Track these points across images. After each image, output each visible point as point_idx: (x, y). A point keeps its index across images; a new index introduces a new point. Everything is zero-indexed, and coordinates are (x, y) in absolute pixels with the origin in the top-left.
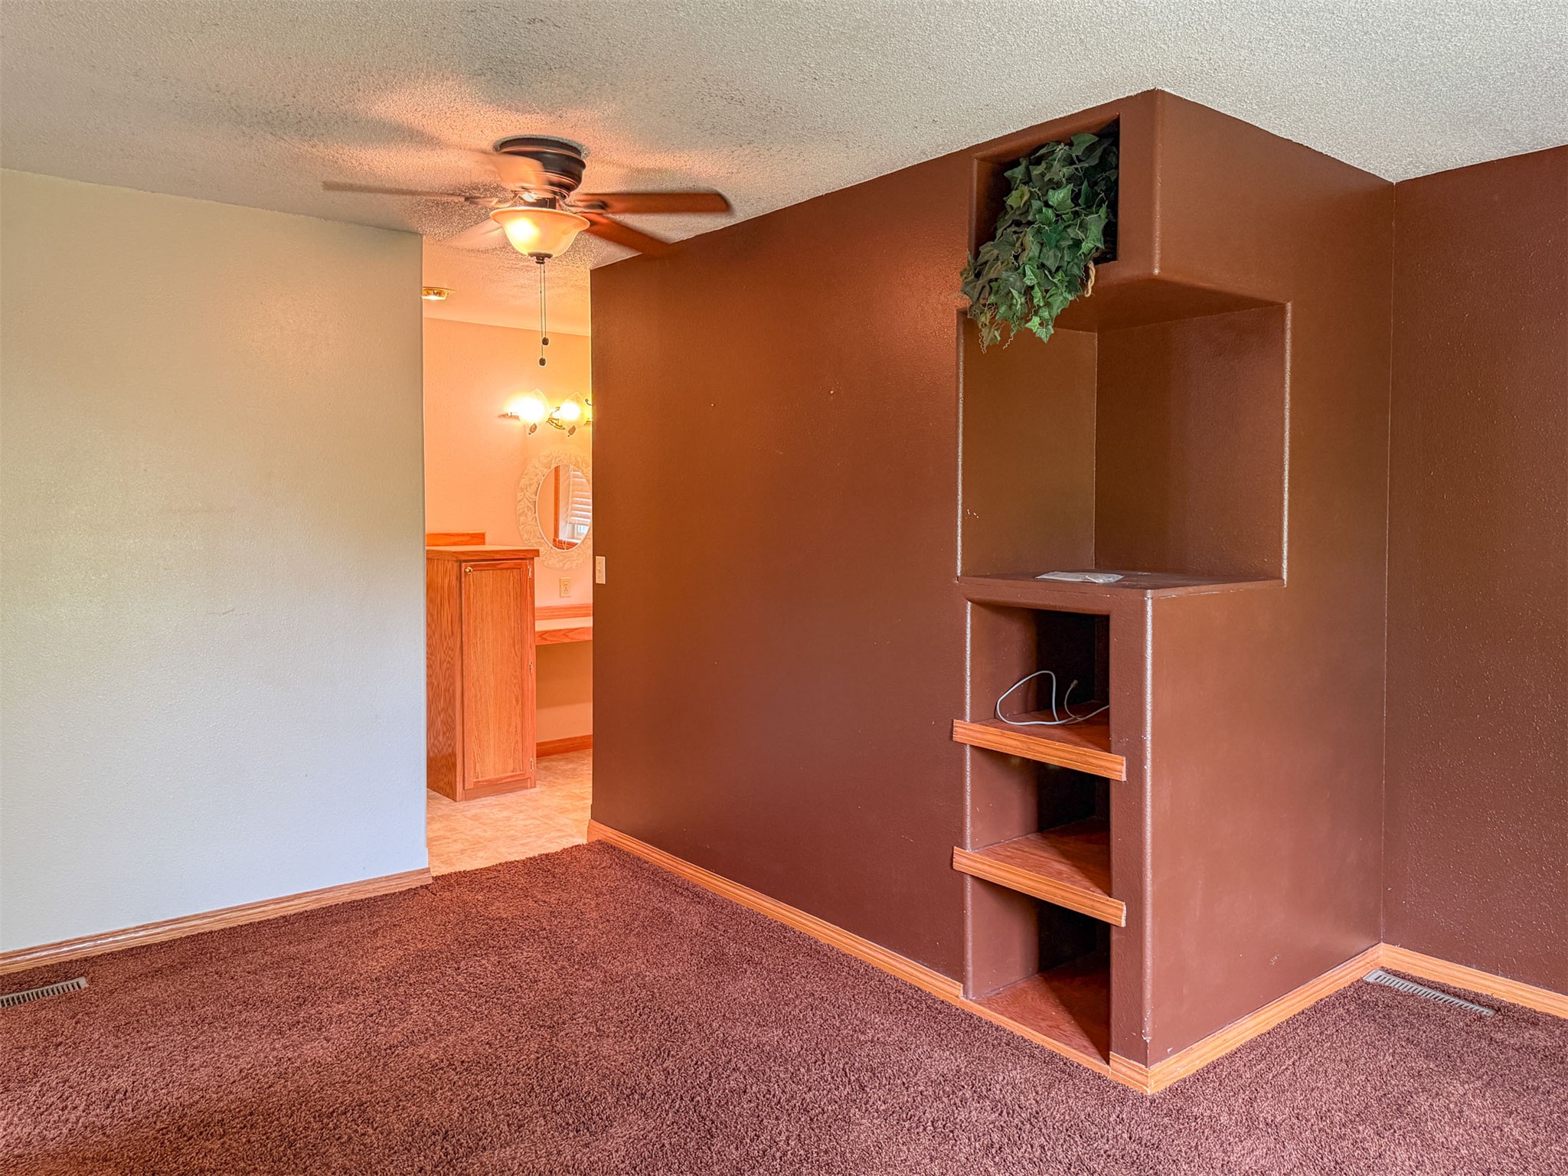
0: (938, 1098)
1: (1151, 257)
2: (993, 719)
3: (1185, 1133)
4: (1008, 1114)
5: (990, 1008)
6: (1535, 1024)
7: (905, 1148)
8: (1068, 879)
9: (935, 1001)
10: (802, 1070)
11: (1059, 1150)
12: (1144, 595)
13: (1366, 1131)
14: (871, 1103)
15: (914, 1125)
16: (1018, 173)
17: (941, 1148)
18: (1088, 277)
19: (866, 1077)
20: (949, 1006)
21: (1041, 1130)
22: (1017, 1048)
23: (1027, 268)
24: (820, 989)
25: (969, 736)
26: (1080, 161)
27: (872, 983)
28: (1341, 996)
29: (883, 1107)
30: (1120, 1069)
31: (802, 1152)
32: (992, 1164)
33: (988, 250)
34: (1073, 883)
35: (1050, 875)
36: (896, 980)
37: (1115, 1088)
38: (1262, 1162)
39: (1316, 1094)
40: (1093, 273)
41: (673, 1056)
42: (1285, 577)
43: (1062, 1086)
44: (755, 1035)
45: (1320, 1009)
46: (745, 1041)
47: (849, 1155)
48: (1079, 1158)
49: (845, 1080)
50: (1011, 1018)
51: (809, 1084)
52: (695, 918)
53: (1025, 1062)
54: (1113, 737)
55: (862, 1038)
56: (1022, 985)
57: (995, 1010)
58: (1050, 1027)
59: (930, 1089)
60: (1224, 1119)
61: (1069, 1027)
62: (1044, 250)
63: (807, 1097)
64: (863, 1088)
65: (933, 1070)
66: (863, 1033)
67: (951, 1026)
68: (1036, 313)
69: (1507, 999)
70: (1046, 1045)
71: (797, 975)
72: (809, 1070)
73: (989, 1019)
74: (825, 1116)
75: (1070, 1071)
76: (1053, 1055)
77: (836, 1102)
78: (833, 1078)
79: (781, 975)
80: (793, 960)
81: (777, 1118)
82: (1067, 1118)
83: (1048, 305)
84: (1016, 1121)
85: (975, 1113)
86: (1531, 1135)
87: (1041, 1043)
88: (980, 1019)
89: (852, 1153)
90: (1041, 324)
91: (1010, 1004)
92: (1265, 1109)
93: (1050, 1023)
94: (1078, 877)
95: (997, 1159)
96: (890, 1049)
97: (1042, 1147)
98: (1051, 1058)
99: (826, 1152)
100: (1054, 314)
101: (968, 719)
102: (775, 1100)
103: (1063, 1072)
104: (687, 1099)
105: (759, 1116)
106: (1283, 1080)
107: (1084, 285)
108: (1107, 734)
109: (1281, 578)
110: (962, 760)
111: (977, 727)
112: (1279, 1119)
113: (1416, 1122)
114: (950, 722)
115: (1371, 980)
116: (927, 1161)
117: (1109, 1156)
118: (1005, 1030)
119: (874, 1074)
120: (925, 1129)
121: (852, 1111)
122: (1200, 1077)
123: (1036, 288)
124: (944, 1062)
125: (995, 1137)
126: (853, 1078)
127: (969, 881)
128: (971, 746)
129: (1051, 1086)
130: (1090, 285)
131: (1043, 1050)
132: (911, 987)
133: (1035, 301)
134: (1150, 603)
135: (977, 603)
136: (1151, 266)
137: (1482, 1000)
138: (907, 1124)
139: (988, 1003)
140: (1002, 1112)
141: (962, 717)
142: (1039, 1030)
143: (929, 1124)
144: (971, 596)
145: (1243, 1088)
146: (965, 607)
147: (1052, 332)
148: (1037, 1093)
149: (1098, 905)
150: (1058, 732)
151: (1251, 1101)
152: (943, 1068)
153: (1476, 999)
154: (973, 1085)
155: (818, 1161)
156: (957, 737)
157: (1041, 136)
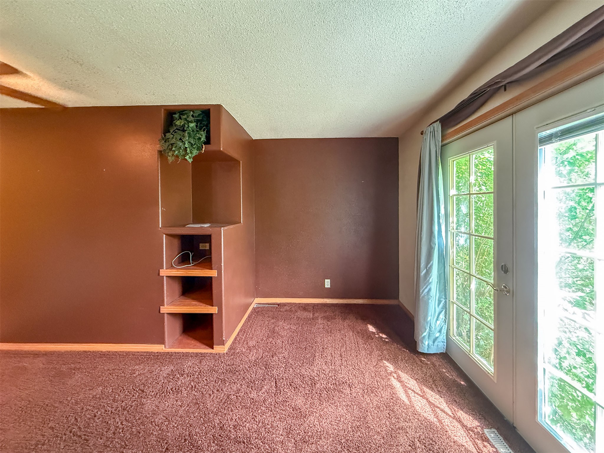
0: (169, 382)
1: (220, 145)
2: (172, 267)
3: (237, 357)
4: (192, 375)
5: (174, 348)
6: (285, 305)
7: (166, 402)
8: (199, 305)
9: (154, 353)
10: (117, 396)
11: (211, 378)
12: (221, 229)
13: (271, 339)
14: (148, 394)
15: (166, 394)
16: (176, 116)
17: (178, 396)
18: (203, 147)
19: (142, 387)
20: (160, 353)
21: (203, 375)
22: (186, 356)
23: (186, 142)
24: (111, 366)
25: (165, 273)
26: (196, 117)
27: (130, 356)
28: (252, 312)
29: (153, 393)
30: (218, 349)
31: (130, 424)
32: (195, 392)
33: (168, 135)
34: (201, 306)
35: (193, 306)
36: (138, 352)
37: (216, 354)
38: (256, 356)
39: (258, 336)
40: (204, 146)
41: (52, 420)
42: (242, 222)
43: (203, 361)
44: (90, 394)
45: (249, 317)
46: (86, 398)
47: (148, 415)
48: (217, 378)
49: (135, 392)
50: (182, 348)
51: (121, 400)
52: (39, 363)
53: (190, 359)
54: (213, 266)
55: (135, 375)
56: (180, 338)
57: (175, 348)
58: (193, 346)
59: (165, 380)
60: (244, 350)
61: (198, 344)
62: (190, 138)
63: (123, 404)
64: (143, 391)
65: (164, 374)
66: (134, 373)
67: (163, 358)
68: (188, 155)
69: (279, 302)
70: (194, 352)
71: (99, 366)
72: (119, 395)
73: (174, 351)
74: (133, 407)
75: (203, 355)
76: (197, 353)
77: (135, 401)
78: (130, 393)
79: (92, 368)
80: (95, 362)
81: (114, 418)
82: (209, 368)
83: (191, 153)
84: (196, 376)
85: (182, 380)
86: (295, 327)
87: (192, 352)
88: (172, 353)
89: (149, 414)
90: (189, 158)
91: (180, 344)
92: (251, 344)
93: (193, 345)
94: (201, 304)
95: (196, 390)
96: (147, 375)
97: (206, 380)
98: (197, 354)
99: (139, 419)
100: (193, 156)
101: (165, 268)
102: (110, 412)
103: (202, 356)
104: (68, 433)
105: (105, 422)
106: (251, 336)
107: (202, 150)
108: (211, 265)
109: (241, 223)
110: (163, 281)
111: (168, 270)
112: (254, 345)
113: (278, 333)
114: (158, 271)
115: (255, 307)
116: (175, 402)
117: (224, 373)
118: (180, 353)
119: (144, 385)
120: (170, 393)
121: (142, 400)
122: (234, 343)
123: (188, 148)
124: (167, 370)
125: (192, 384)
126: (137, 390)
127: (166, 315)
128: (166, 276)
129: (200, 362)
130: (203, 149)
131: (193, 353)
132: (145, 352)
133: (188, 151)
134: (222, 231)
135: (167, 235)
136: (220, 148)
137: (275, 304)
138: (163, 395)
139: (172, 347)
140: (191, 376)
141: (163, 268)
142: (190, 348)
143: (170, 390)
144: (165, 233)
145: (244, 341)
146: (163, 236)
147: (192, 160)
148: (198, 365)
149: (209, 310)
150: (194, 267)
151: (247, 343)
152: (167, 372)
153: (274, 304)
154: (178, 372)
155: (137, 424)
156: (161, 275)
157: (185, 108)
